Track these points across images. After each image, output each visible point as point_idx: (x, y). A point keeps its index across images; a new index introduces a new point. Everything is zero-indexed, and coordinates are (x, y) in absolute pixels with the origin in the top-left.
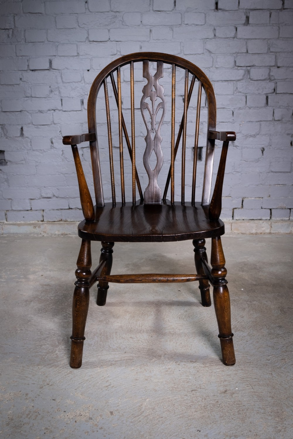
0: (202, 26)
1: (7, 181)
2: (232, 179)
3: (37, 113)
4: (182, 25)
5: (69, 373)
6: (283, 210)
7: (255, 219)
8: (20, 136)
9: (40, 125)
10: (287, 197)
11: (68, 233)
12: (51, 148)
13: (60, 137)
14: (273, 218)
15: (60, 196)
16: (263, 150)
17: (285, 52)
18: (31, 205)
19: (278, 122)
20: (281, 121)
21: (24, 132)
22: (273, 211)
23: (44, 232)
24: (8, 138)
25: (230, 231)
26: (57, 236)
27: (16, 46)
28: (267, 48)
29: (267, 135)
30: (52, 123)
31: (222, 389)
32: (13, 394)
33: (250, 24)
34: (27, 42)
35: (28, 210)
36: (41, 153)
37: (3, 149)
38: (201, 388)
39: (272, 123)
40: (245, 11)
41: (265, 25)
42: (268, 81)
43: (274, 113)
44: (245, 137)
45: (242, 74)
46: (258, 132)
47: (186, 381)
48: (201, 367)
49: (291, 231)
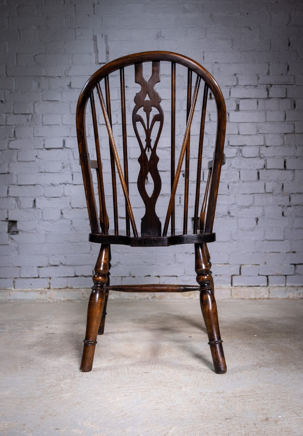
0: (199, 112)
1: (17, 249)
2: (229, 247)
3: (49, 186)
4: (181, 111)
5: (76, 404)
6: (279, 276)
7: (252, 285)
8: (33, 208)
9: (52, 197)
10: (281, 264)
11: (73, 299)
12: (61, 219)
13: (69, 208)
14: (270, 285)
15: (67, 264)
16: (257, 220)
17: (272, 133)
18: (39, 273)
19: (269, 195)
20: (272, 194)
21: (36, 204)
22: (269, 277)
23: (50, 298)
24: (22, 209)
25: (230, 297)
26: (62, 301)
27: (34, 129)
28: (256, 130)
29: (260, 206)
30: (63, 195)
31: (261, 417)
32: (7, 424)
33: (240, 110)
34: (44, 124)
35: (35, 278)
36: (51, 223)
37: (15, 220)
38: (236, 417)
39: (264, 195)
40: (235, 99)
41: (253, 111)
42: (259, 158)
43: (265, 186)
44: (240, 208)
45: (236, 152)
46: (252, 204)
47: (216, 410)
48: (231, 397)
49: (289, 296)
